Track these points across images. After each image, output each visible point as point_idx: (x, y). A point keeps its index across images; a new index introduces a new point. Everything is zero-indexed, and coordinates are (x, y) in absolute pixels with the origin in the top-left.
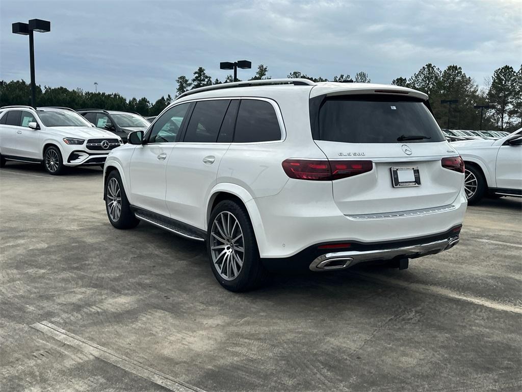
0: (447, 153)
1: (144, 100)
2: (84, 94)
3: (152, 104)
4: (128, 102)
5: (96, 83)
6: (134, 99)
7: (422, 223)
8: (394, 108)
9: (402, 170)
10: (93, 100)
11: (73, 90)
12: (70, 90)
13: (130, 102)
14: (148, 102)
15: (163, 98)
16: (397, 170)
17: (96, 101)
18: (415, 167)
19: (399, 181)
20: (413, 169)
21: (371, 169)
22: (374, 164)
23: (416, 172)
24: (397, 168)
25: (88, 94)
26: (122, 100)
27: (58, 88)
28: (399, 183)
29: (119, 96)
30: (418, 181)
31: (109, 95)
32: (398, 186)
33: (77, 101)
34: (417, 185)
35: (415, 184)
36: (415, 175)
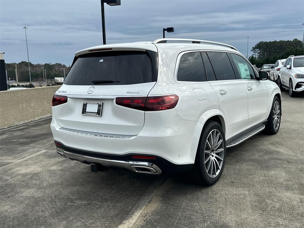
0: (128, 94)
8: (102, 61)
9: (90, 103)
16: (87, 103)
18: (100, 103)
19: (87, 111)
20: (98, 104)
21: (66, 101)
22: (68, 99)
23: (100, 106)
28: (86, 112)
30: (99, 113)
32: (85, 114)
35: (97, 115)
36: (98, 108)
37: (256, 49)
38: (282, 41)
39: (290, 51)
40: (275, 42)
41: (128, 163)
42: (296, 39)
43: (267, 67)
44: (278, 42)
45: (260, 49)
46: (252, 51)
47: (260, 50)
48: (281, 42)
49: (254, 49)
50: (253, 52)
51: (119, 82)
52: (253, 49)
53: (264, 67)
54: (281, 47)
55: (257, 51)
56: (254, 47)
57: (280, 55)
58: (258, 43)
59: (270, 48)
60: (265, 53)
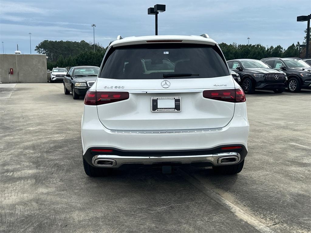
1: (279, 47)
2: (237, 47)
3: (285, 49)
4: (266, 49)
5: (248, 38)
6: (272, 47)
7: (177, 140)
8: (167, 53)
9: (162, 99)
10: (242, 50)
11: (230, 44)
12: (229, 44)
13: (268, 50)
14: (282, 48)
15: (293, 45)
16: (157, 99)
17: (244, 50)
18: (177, 98)
19: (158, 107)
20: (174, 98)
21: (127, 98)
22: (130, 95)
23: (177, 101)
24: (157, 98)
25: (240, 46)
26: (263, 48)
27: (221, 44)
28: (158, 109)
29: (260, 46)
30: (178, 108)
31: (254, 46)
32: (156, 111)
33: (231, 51)
34: (176, 111)
35: (175, 110)
36: (175, 103)
37: (40, 49)
38: (69, 41)
39: (85, 54)
40: (61, 42)
41: (217, 155)
42: (83, 41)
43: (57, 71)
44: (64, 42)
45: (45, 49)
46: (35, 50)
47: (46, 51)
48: (68, 43)
49: (38, 48)
50: (37, 51)
51: (198, 75)
52: (36, 48)
53: (54, 71)
54: (69, 49)
55: (42, 51)
56: (38, 46)
57: (74, 57)
58: (42, 41)
59: (56, 49)
60: (51, 54)
